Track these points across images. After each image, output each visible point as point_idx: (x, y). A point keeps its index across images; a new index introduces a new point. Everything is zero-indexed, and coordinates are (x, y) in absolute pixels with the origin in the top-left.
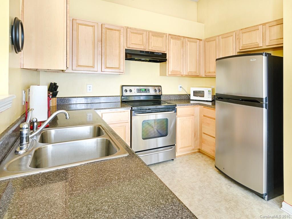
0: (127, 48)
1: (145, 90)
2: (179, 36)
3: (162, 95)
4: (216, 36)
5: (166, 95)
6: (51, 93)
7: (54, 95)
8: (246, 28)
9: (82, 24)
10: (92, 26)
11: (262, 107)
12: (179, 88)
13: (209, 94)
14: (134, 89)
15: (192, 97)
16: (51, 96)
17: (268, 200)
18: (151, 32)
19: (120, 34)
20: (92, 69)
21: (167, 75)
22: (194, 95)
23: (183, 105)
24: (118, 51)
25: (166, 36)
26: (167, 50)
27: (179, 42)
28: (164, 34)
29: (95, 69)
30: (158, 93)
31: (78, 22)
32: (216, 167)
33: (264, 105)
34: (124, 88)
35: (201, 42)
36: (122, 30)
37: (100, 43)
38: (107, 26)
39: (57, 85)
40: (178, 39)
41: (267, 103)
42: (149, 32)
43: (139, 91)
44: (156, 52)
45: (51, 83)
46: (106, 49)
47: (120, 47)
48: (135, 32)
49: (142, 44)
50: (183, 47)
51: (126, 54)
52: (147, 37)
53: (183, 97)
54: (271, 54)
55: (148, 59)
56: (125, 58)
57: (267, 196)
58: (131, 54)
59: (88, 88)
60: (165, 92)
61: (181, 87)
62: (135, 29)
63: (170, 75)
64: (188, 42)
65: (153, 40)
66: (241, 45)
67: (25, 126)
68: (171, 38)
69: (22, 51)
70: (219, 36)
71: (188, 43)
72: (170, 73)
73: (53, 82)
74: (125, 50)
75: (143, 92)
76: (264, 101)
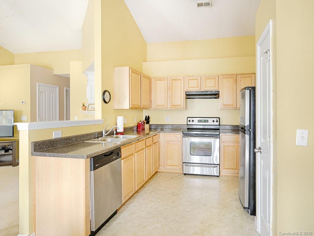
1: (205, 120)
2: (232, 74)
3: (220, 125)
6: (146, 121)
7: (148, 123)
10: (164, 80)
14: (196, 120)
19: (181, 82)
24: (180, 94)
25: (218, 77)
26: (220, 88)
27: (232, 80)
28: (216, 75)
29: (166, 107)
30: (216, 123)
31: (156, 79)
33: (246, 132)
34: (189, 119)
36: (183, 79)
38: (172, 78)
39: (149, 117)
40: (231, 77)
43: (199, 121)
45: (146, 116)
46: (172, 94)
48: (193, 78)
49: (197, 86)
51: (186, 95)
56: (185, 98)
57: (249, 210)
59: (167, 119)
64: (242, 78)
67: (104, 130)
68: (224, 77)
72: (222, 107)
74: (185, 93)
75: (203, 122)
76: (246, 128)
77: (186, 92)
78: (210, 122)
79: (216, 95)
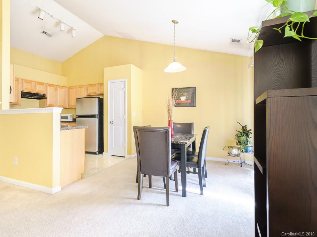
0: (22, 91)
2: (53, 85)
4: (75, 86)
11: (96, 118)
13: (71, 117)
17: (99, 154)
18: (36, 82)
19: (18, 83)
26: (46, 93)
27: (53, 88)
36: (19, 81)
40: (52, 86)
42: (35, 82)
44: (40, 93)
47: (18, 90)
48: (27, 82)
50: (55, 91)
51: (22, 94)
52: (34, 85)
54: (99, 97)
55: (32, 98)
57: (98, 153)
62: (27, 80)
63: (47, 107)
65: (38, 86)
66: (88, 92)
70: (77, 86)
71: (59, 89)
76: (97, 115)
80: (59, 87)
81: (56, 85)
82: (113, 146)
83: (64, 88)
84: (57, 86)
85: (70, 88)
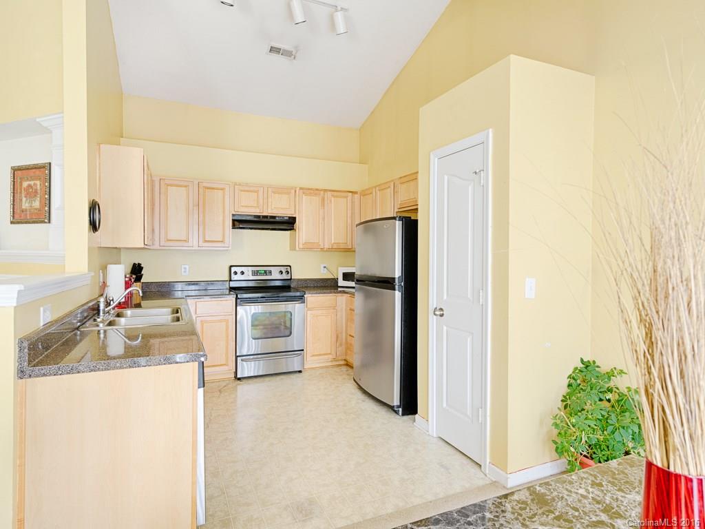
0: (234, 213)
1: (265, 272)
2: (317, 190)
3: (291, 279)
4: (372, 188)
5: (299, 280)
6: (134, 276)
7: (138, 279)
8: (405, 176)
9: (171, 185)
10: (186, 186)
11: (394, 290)
12: (322, 268)
14: (248, 271)
15: (341, 283)
16: (133, 280)
17: (403, 415)
18: (271, 186)
19: (224, 193)
20: (186, 244)
21: (297, 249)
22: (344, 280)
23: (316, 293)
24: (221, 218)
25: (295, 191)
26: (297, 212)
27: (316, 200)
28: (292, 188)
29: (190, 244)
30: (285, 276)
31: (167, 182)
32: (354, 380)
33: (397, 287)
34: (233, 269)
35: (356, 195)
36: (227, 189)
37: (196, 208)
38: (205, 185)
39: (142, 266)
40: (315, 194)
41: (403, 284)
42: (268, 187)
43: (255, 273)
44: (278, 217)
45: (134, 264)
46: (204, 216)
47: (224, 212)
48: (246, 188)
49: (256, 205)
50: (323, 205)
51: (234, 221)
52: (265, 196)
53: (329, 282)
54: (410, 217)
56: (231, 227)
57: (400, 409)
58: (241, 221)
59: (183, 270)
60: (297, 274)
61: (325, 267)
62: (247, 185)
63: (302, 249)
64: (333, 199)
65: (274, 198)
67: (102, 300)
68: (304, 193)
69: (99, 231)
70: (375, 187)
72: (301, 246)
73: (137, 263)
74: (231, 216)
75: (261, 274)
76: (397, 281)
77: (233, 215)
78: (275, 275)
79: (289, 224)
80: (335, 194)
81: (325, 191)
82: (445, 405)
83: (351, 194)
84: (329, 193)
85: (364, 193)
